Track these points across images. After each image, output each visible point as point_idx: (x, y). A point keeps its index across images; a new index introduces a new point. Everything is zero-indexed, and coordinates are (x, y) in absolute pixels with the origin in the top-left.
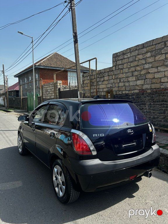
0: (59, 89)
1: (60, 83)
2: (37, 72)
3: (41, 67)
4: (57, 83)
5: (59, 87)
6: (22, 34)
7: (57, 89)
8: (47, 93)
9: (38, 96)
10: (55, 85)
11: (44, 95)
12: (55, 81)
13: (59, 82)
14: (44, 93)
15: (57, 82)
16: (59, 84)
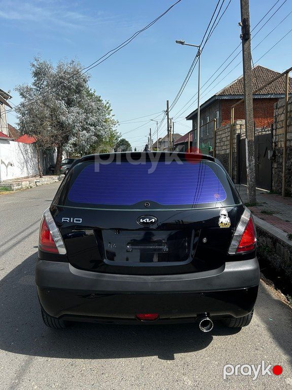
0: (239, 135)
1: (241, 125)
2: (218, 107)
3: (225, 98)
4: (235, 125)
5: (238, 132)
6: (182, 43)
7: (236, 137)
8: (222, 144)
9: (209, 150)
10: (233, 128)
11: (217, 148)
12: (233, 121)
13: (239, 122)
14: (217, 144)
15: (235, 122)
16: (238, 127)
